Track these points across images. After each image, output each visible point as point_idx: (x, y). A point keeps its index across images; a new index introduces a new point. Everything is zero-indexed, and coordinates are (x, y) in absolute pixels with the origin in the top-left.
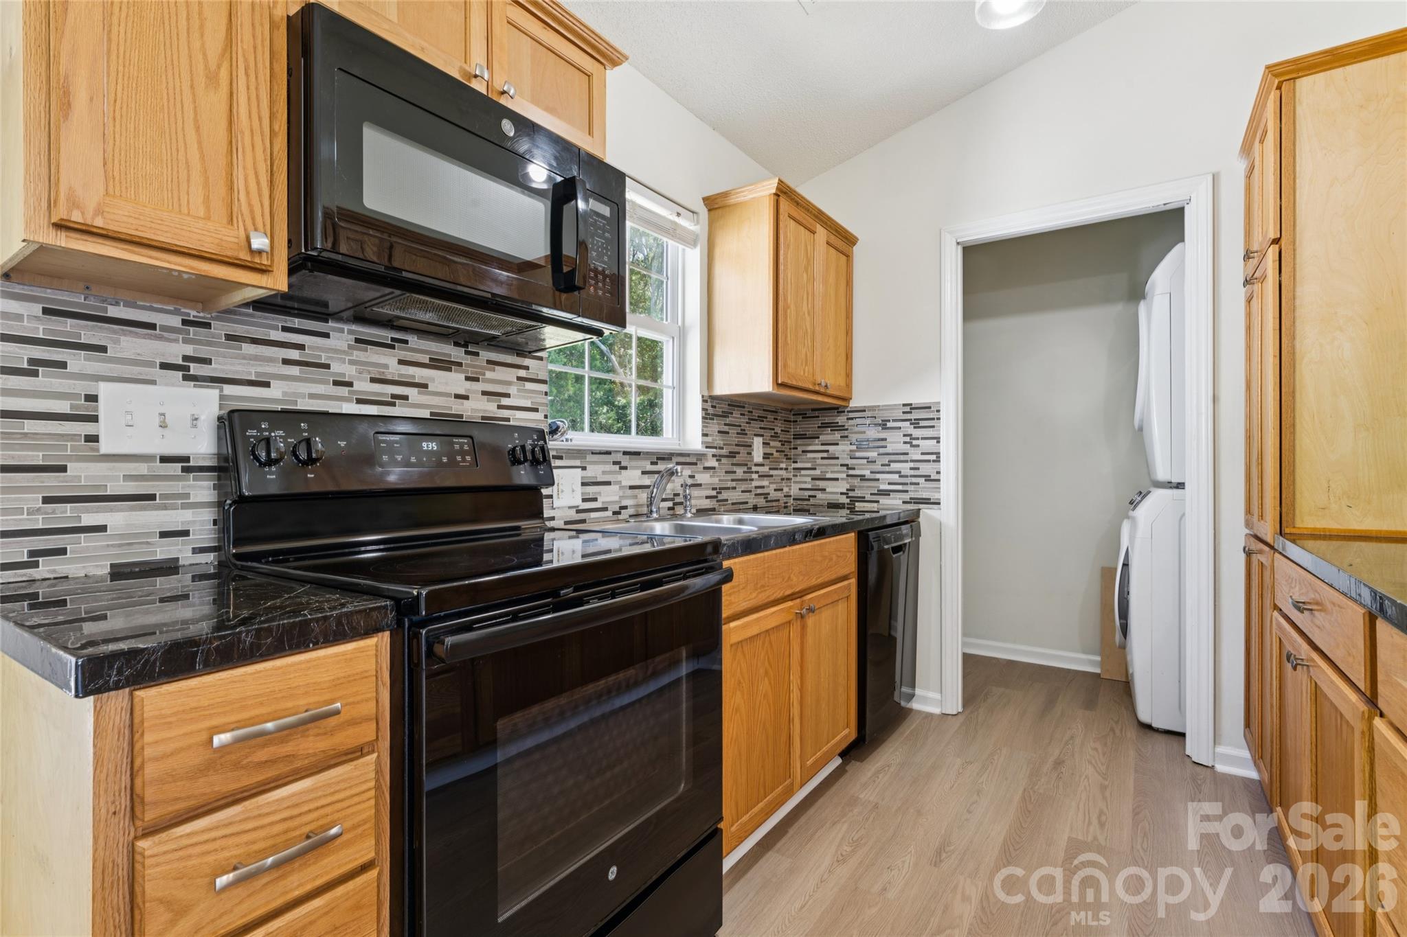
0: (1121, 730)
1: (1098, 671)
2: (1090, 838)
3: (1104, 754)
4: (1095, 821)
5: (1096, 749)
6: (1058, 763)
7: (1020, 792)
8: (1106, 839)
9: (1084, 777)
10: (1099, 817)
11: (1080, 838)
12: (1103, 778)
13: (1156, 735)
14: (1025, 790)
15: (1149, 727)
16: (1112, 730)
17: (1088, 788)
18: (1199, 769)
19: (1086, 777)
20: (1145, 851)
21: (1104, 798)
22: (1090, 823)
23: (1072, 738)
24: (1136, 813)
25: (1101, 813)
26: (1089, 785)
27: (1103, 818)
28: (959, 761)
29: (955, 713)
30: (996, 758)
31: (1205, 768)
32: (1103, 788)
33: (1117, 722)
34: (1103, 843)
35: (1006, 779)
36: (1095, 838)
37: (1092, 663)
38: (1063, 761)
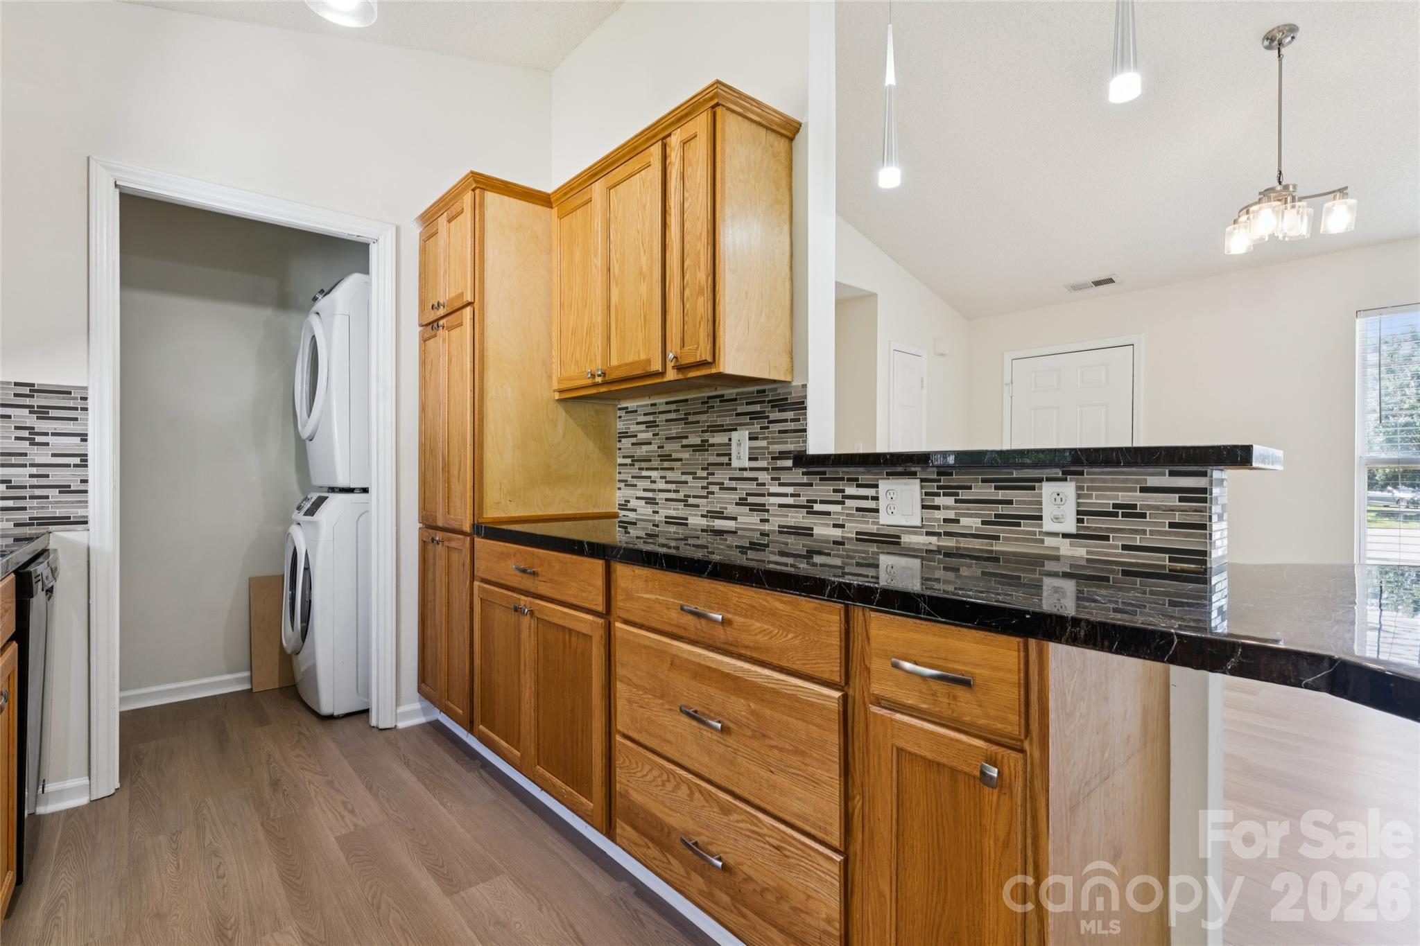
0: (308, 730)
1: (247, 687)
2: (352, 828)
3: (309, 756)
4: (345, 813)
5: (298, 756)
6: (275, 784)
7: (259, 828)
8: (364, 821)
9: (308, 783)
10: (345, 808)
11: (344, 832)
12: (325, 775)
13: (339, 722)
14: (262, 824)
15: (331, 717)
16: (300, 733)
17: (318, 790)
18: (387, 733)
19: (309, 782)
20: (397, 811)
21: (338, 791)
22: (343, 818)
23: (269, 756)
24: (370, 788)
25: (344, 804)
26: (317, 787)
27: (350, 807)
28: (162, 839)
29: (112, 791)
30: (205, 811)
31: (390, 731)
32: (330, 784)
33: (299, 725)
34: (364, 825)
35: (235, 825)
36: (356, 826)
37: (239, 681)
38: (279, 780)
